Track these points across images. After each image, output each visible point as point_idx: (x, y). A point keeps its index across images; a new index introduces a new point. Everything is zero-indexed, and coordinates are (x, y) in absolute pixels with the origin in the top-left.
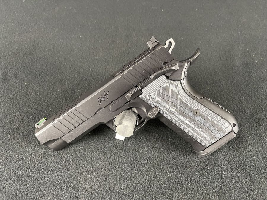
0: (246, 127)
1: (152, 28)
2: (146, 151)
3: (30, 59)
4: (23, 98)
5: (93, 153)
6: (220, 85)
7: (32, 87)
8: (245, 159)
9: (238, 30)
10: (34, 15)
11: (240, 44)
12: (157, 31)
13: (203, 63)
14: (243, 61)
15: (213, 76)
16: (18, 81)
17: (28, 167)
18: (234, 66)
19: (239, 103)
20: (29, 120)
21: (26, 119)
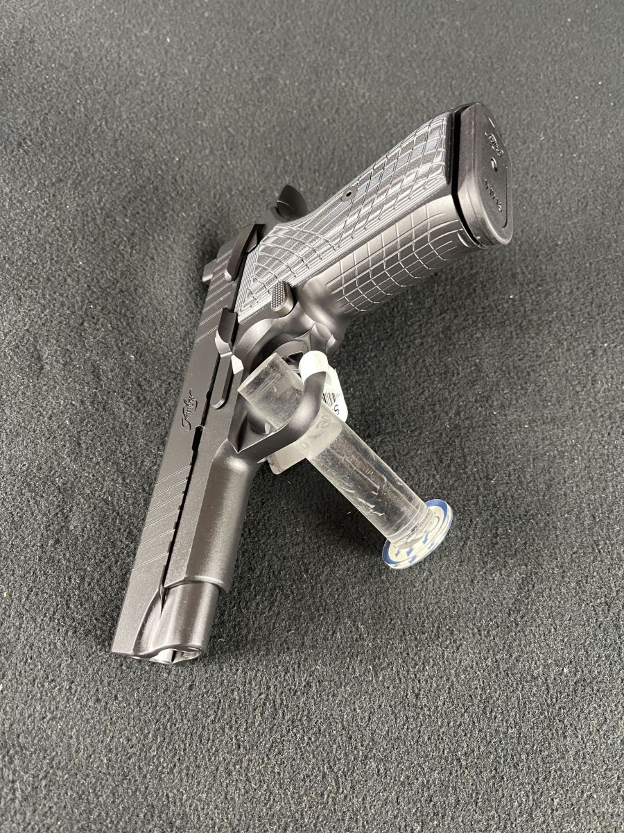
0: (577, 429)
6: (553, 290)
15: (540, 257)
19: (587, 356)
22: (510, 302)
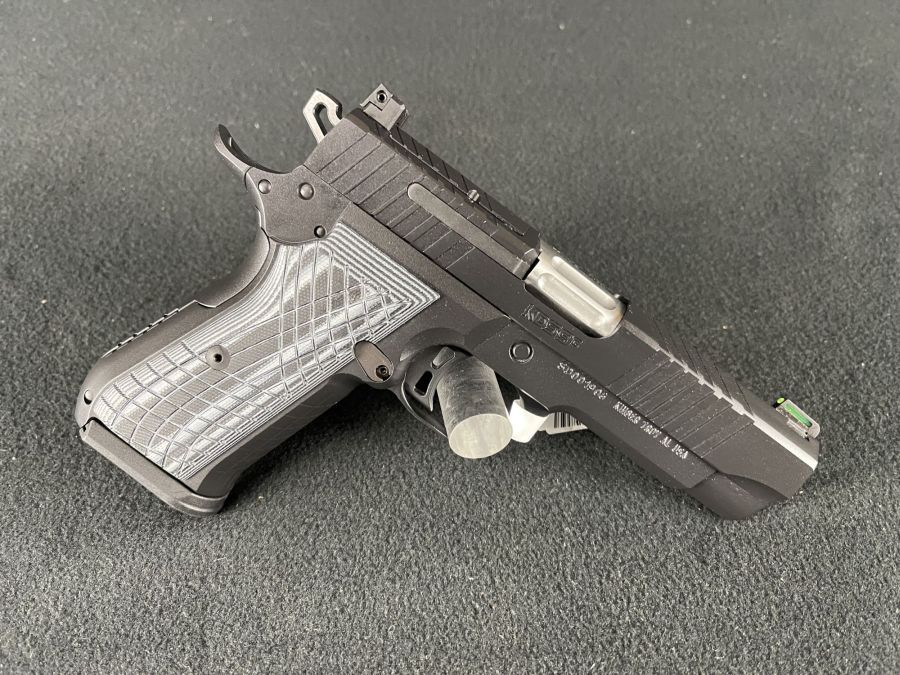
0: (870, 483)
1: (518, 92)
2: (471, 576)
3: (70, 210)
4: (30, 355)
5: (271, 579)
6: (772, 310)
7: (64, 315)
8: (865, 619)
9: (843, 97)
10: (99, 48)
11: (851, 152)
12: (539, 104)
13: (706, 226)
14: (863, 220)
15: (743, 275)
16: (19, 293)
17: (24, 629)
18: (827, 239)
19: (846, 383)
20: (43, 441)
21: (34, 438)
22: (725, 333)
